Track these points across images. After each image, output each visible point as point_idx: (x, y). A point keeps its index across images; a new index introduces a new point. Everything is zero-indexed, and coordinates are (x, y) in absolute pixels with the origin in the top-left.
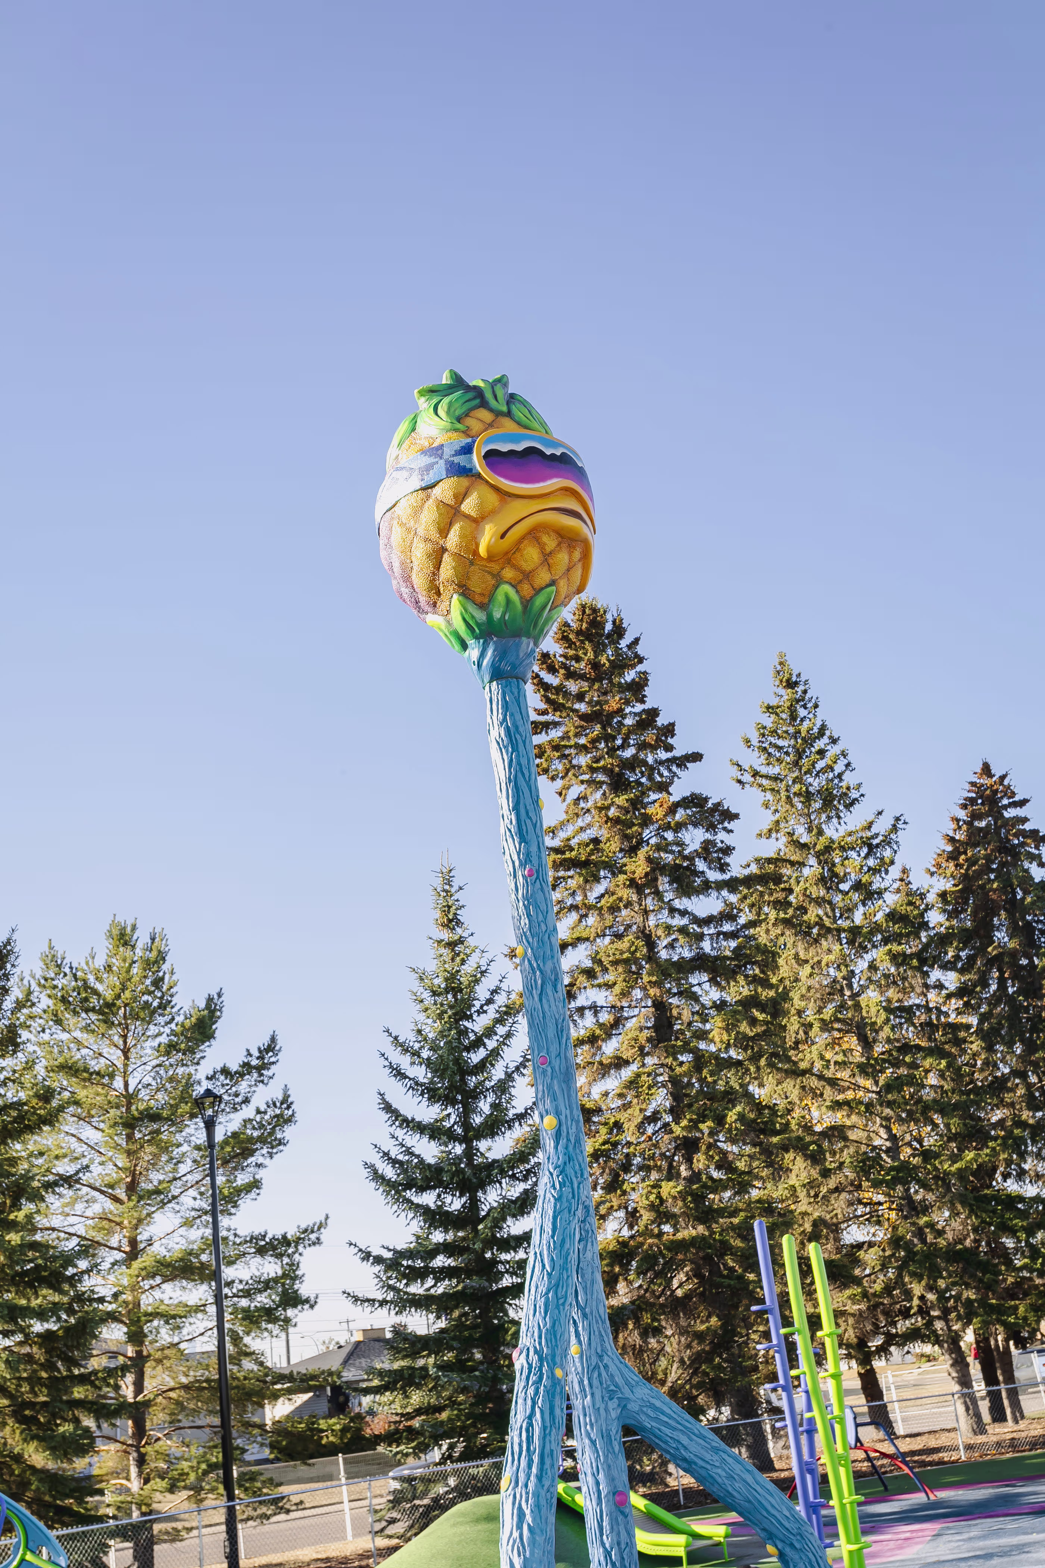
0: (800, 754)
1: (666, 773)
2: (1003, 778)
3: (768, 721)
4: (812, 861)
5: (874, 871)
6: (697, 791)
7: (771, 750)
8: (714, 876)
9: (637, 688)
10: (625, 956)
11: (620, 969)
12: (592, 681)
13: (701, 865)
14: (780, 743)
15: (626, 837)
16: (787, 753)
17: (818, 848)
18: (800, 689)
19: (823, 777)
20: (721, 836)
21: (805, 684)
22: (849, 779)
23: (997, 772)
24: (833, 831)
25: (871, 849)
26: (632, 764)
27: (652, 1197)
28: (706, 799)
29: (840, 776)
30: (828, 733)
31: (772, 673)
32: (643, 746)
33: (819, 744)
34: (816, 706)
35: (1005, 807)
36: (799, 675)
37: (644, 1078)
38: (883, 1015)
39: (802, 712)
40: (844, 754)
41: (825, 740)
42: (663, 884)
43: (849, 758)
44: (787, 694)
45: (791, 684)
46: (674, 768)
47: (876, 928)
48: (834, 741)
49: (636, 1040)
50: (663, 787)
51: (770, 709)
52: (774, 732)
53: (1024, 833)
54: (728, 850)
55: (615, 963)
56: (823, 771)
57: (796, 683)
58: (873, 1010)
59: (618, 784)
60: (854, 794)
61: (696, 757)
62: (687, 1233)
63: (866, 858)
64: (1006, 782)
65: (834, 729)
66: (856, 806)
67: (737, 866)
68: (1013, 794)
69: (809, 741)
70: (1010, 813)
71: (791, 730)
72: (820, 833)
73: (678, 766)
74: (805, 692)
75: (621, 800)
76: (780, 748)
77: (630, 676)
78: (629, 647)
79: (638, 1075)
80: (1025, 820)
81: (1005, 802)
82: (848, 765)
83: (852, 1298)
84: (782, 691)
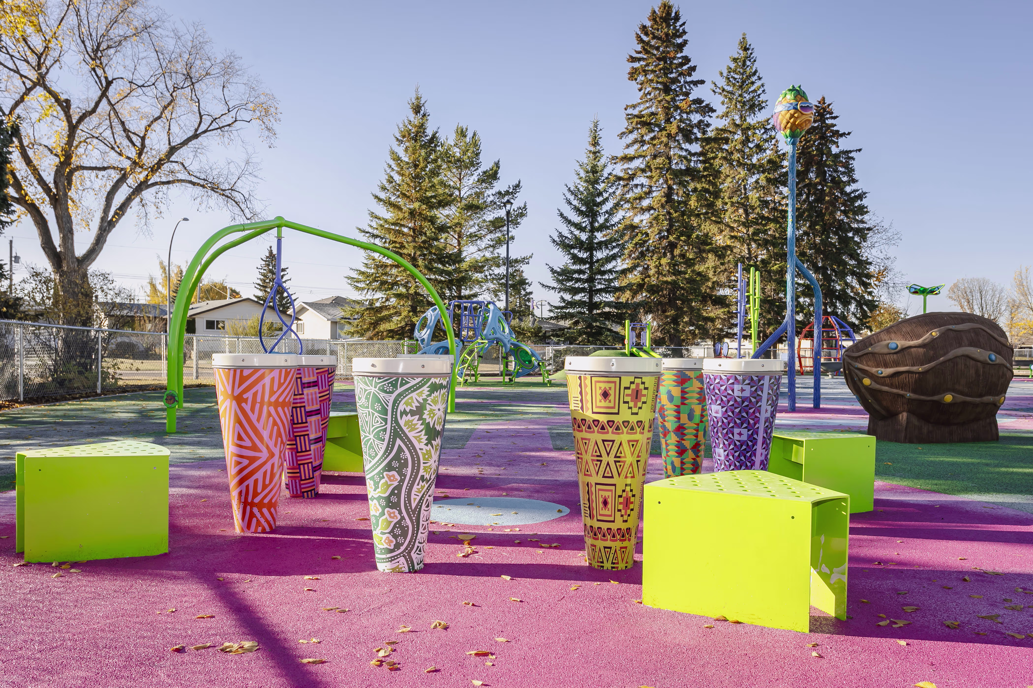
0: (743, 82)
1: (688, 87)
2: (829, 105)
3: (733, 66)
4: (739, 132)
5: (766, 141)
6: (700, 97)
7: (731, 79)
8: (699, 135)
9: (681, 47)
10: (661, 166)
11: (658, 171)
12: (663, 42)
13: (695, 130)
14: (736, 76)
15: (667, 114)
16: (738, 82)
17: (743, 127)
18: (750, 52)
19: (752, 95)
20: (707, 119)
21: (753, 49)
22: (763, 97)
23: (827, 102)
24: (751, 120)
25: (766, 130)
26: (675, 81)
27: (657, 263)
28: (703, 101)
29: (759, 95)
30: (757, 74)
31: (738, 42)
32: (681, 74)
33: (753, 79)
34: (755, 61)
35: (827, 118)
36: (750, 45)
37: (661, 216)
38: (758, 203)
39: (748, 63)
40: (763, 85)
41: (756, 77)
42: (680, 137)
43: (765, 87)
44: (742, 54)
45: (746, 49)
46: (692, 86)
47: (761, 166)
48: (760, 78)
49: (660, 200)
50: (687, 94)
51: (735, 60)
52: (734, 71)
53: (832, 131)
54: (708, 125)
55: (656, 168)
56: (752, 92)
57: (748, 49)
58: (754, 200)
59: (667, 90)
60: (764, 105)
61: (702, 82)
62: (669, 279)
63: (763, 134)
64: (830, 107)
65: (761, 73)
66: (763, 110)
67: (711, 133)
68: (832, 113)
69: (749, 77)
70: (829, 122)
71: (742, 71)
72: (745, 120)
73: (694, 85)
74: (751, 54)
75: (668, 98)
76: (735, 79)
77: (679, 41)
78: (681, 26)
79: (658, 215)
80: (834, 125)
81: (828, 116)
82: (764, 91)
83: (723, 313)
84: (741, 52)
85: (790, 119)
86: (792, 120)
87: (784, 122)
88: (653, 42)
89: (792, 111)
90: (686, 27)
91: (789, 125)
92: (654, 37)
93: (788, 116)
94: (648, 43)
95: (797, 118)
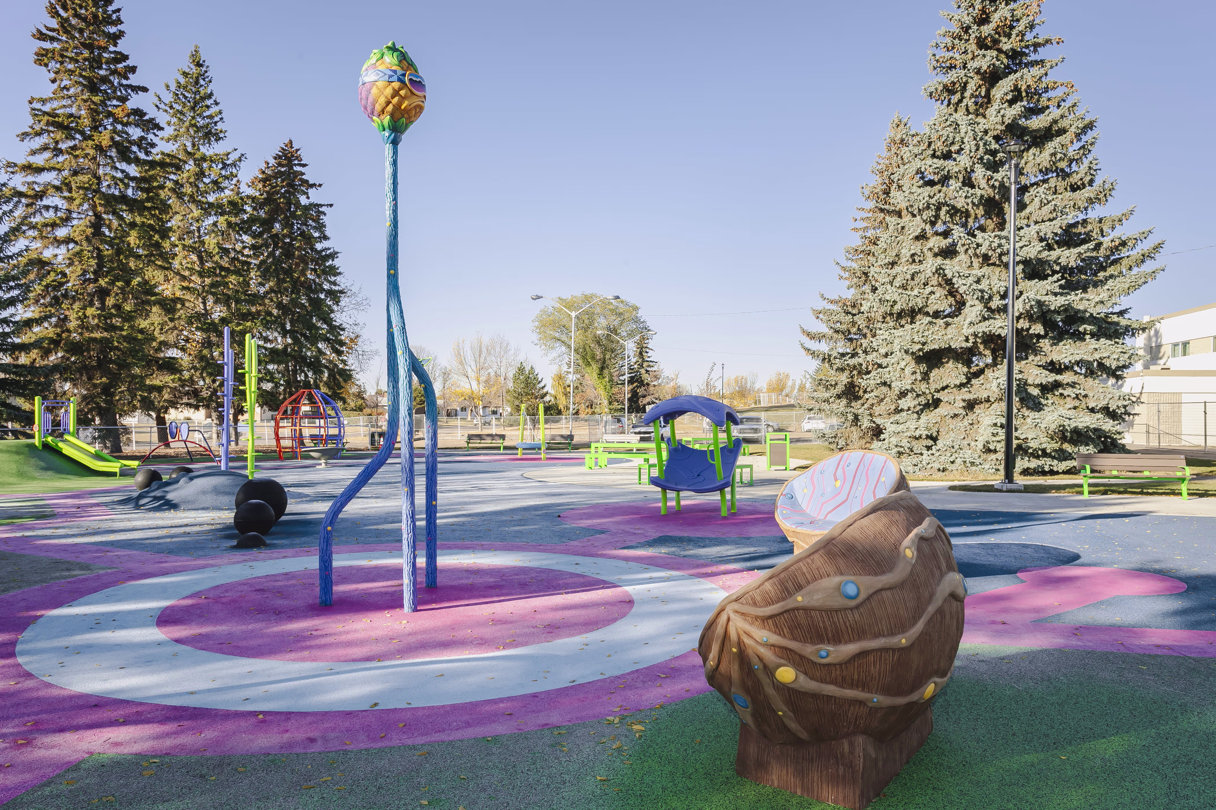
0: (196, 103)
1: (124, 92)
2: (297, 150)
3: (183, 81)
4: (191, 162)
5: (226, 178)
6: (141, 108)
7: (181, 97)
8: (142, 156)
9: (115, 38)
10: (86, 185)
11: (81, 192)
12: (88, 24)
13: (135, 148)
14: (187, 94)
15: (94, 120)
16: (189, 101)
17: (196, 156)
18: (204, 69)
19: (207, 121)
20: (150, 136)
21: (207, 67)
22: (220, 126)
23: (295, 147)
24: (206, 150)
25: (225, 166)
26: (104, 80)
27: (80, 314)
28: (145, 114)
29: (216, 123)
30: (214, 98)
31: (189, 54)
32: (114, 72)
33: (208, 102)
34: (210, 81)
35: (296, 165)
36: (204, 61)
37: (85, 252)
38: (217, 250)
39: (202, 82)
40: (220, 112)
41: (211, 101)
42: (113, 153)
43: (223, 115)
44: (194, 70)
45: (199, 65)
46: (129, 91)
47: (220, 206)
48: (217, 103)
49: (84, 231)
50: (124, 100)
51: (185, 74)
52: (185, 88)
53: (301, 180)
54: (153, 145)
55: (79, 188)
56: (207, 117)
57: (202, 66)
58: (212, 246)
59: (93, 88)
60: (222, 135)
61: (145, 90)
62: (97, 335)
63: (221, 169)
64: (299, 153)
65: (216, 96)
66: (221, 141)
67: (156, 154)
68: (301, 160)
69: (203, 99)
70: (297, 168)
71: (194, 89)
72: (199, 149)
73: (132, 90)
74: (206, 72)
75: (96, 99)
76: (186, 97)
77: (112, 30)
78: (114, 12)
79: (82, 250)
80: (303, 174)
81: (296, 162)
82: (221, 119)
83: (173, 381)
84: (192, 66)
85: (393, 97)
86: (395, 100)
87: (382, 100)
88: (74, 21)
89: (396, 85)
90: (123, 15)
91: (390, 108)
92: (76, 15)
93: (389, 91)
94: (67, 20)
95: (403, 98)
